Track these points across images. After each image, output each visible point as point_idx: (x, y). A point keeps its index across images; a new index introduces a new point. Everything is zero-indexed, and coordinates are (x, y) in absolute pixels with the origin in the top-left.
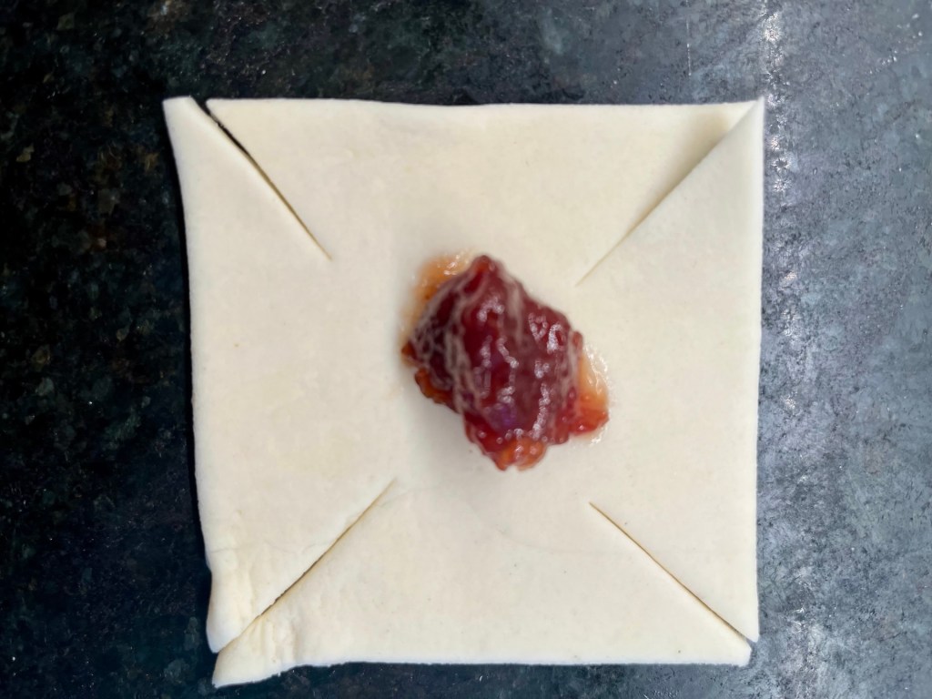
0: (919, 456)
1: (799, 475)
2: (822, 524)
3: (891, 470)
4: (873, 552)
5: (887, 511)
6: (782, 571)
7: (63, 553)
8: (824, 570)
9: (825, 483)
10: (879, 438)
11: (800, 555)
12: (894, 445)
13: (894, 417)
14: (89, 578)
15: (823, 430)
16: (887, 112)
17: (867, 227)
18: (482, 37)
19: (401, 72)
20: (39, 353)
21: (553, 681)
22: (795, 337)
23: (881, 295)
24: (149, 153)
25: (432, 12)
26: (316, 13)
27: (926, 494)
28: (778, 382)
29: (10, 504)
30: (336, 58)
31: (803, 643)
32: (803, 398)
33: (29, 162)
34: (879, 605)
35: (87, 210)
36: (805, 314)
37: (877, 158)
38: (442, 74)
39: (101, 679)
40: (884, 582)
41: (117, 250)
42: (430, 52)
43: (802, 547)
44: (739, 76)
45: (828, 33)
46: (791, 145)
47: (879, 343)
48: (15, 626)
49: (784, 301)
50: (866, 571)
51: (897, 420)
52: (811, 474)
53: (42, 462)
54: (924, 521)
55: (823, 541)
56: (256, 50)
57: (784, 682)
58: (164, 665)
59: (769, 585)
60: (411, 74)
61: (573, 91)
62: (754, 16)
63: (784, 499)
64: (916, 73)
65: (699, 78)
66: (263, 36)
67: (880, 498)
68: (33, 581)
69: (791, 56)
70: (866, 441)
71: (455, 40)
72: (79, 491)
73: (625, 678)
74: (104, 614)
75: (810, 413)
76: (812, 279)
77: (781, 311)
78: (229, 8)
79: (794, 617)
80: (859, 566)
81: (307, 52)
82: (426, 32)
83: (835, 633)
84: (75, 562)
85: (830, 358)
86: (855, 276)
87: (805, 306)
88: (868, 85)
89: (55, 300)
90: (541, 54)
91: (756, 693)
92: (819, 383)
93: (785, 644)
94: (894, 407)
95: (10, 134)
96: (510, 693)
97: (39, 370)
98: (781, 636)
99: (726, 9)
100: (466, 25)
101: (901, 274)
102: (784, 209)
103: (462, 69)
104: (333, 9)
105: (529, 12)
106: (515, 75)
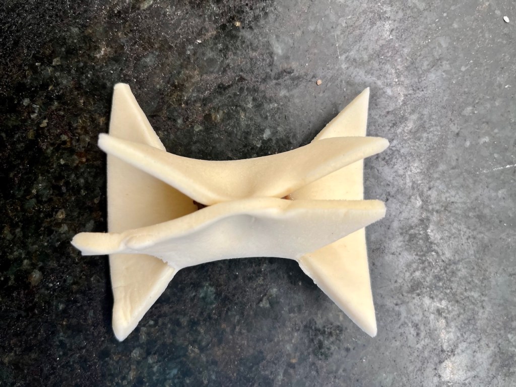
0: (462, 216)
1: (409, 230)
2: (423, 251)
3: (450, 223)
4: (447, 261)
5: (451, 242)
6: (408, 274)
7: (79, 305)
8: (426, 272)
9: (421, 232)
10: (443, 209)
11: (414, 266)
12: (450, 212)
13: (448, 199)
14: (92, 315)
15: (417, 209)
16: (428, 65)
17: (425, 116)
18: (246, 51)
19: (212, 69)
20: (59, 213)
21: (311, 337)
22: (400, 168)
23: (435, 146)
24: (102, 117)
25: (222, 42)
26: (170, 47)
27: (468, 232)
28: (395, 189)
29: (51, 285)
30: (182, 66)
31: (421, 306)
32: (407, 195)
33: (46, 127)
34: (454, 285)
35: (76, 146)
36: (403, 158)
37: (426, 86)
38: (230, 68)
39: (102, 362)
40: (454, 275)
41: (91, 163)
42: (224, 59)
43: (415, 262)
44: (361, 56)
45: (398, 33)
46: (387, 84)
47: (437, 167)
48: (58, 343)
49: (393, 153)
50: (445, 270)
51: (449, 201)
52: (415, 229)
53: (65, 263)
54: (468, 244)
55: (424, 258)
56: (145, 67)
57: (415, 325)
58: (131, 352)
59: (402, 282)
60: (215, 70)
61: (289, 70)
62: (364, 29)
63: (404, 241)
64: (440, 45)
65: (344, 59)
66: (148, 60)
67: (447, 236)
68: (65, 320)
69: (383, 45)
70: (437, 212)
71: (234, 53)
72: (84, 274)
73: (343, 332)
74: (100, 331)
75: (410, 201)
76: (404, 142)
77: (392, 158)
78: (131, 49)
79: (415, 295)
80: (442, 268)
81: (168, 65)
82: (221, 51)
83: (435, 300)
84: (85, 308)
85: (416, 176)
86: (423, 138)
87: (402, 154)
88: (419, 54)
89: (65, 188)
90: (273, 56)
91: (403, 332)
92: (413, 188)
93: (413, 307)
94: (448, 195)
95: (36, 114)
96: (292, 345)
97: (60, 221)
98: (410, 304)
99: (351, 28)
100: (238, 46)
101: (443, 135)
102: (388, 112)
103: (238, 65)
104: (178, 45)
105: (265, 37)
106: (262, 66)
